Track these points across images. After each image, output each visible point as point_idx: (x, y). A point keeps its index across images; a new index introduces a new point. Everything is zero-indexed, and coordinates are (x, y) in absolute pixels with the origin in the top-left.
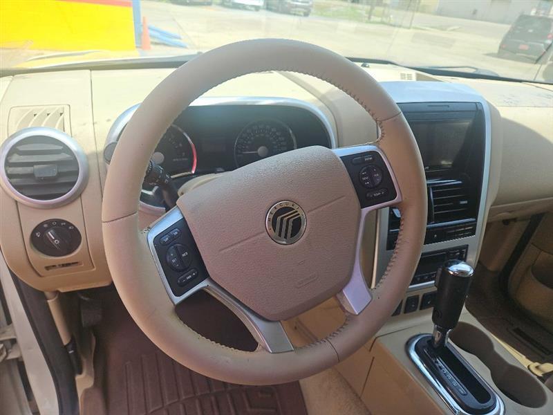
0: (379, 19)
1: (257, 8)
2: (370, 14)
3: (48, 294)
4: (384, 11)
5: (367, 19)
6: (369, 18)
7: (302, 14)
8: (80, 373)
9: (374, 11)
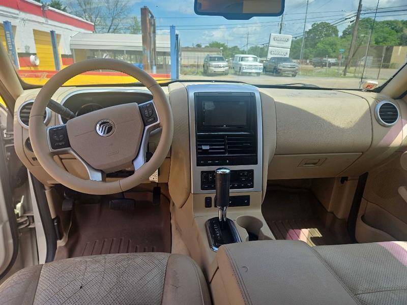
0: (352, 75)
1: (258, 74)
2: (345, 72)
3: (46, 187)
4: (355, 70)
5: (342, 75)
6: (345, 75)
7: (291, 75)
8: (61, 239)
9: (348, 70)
